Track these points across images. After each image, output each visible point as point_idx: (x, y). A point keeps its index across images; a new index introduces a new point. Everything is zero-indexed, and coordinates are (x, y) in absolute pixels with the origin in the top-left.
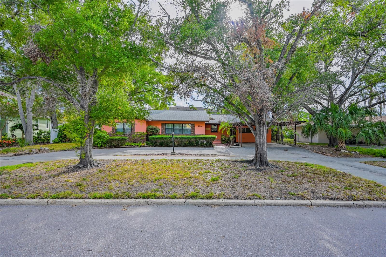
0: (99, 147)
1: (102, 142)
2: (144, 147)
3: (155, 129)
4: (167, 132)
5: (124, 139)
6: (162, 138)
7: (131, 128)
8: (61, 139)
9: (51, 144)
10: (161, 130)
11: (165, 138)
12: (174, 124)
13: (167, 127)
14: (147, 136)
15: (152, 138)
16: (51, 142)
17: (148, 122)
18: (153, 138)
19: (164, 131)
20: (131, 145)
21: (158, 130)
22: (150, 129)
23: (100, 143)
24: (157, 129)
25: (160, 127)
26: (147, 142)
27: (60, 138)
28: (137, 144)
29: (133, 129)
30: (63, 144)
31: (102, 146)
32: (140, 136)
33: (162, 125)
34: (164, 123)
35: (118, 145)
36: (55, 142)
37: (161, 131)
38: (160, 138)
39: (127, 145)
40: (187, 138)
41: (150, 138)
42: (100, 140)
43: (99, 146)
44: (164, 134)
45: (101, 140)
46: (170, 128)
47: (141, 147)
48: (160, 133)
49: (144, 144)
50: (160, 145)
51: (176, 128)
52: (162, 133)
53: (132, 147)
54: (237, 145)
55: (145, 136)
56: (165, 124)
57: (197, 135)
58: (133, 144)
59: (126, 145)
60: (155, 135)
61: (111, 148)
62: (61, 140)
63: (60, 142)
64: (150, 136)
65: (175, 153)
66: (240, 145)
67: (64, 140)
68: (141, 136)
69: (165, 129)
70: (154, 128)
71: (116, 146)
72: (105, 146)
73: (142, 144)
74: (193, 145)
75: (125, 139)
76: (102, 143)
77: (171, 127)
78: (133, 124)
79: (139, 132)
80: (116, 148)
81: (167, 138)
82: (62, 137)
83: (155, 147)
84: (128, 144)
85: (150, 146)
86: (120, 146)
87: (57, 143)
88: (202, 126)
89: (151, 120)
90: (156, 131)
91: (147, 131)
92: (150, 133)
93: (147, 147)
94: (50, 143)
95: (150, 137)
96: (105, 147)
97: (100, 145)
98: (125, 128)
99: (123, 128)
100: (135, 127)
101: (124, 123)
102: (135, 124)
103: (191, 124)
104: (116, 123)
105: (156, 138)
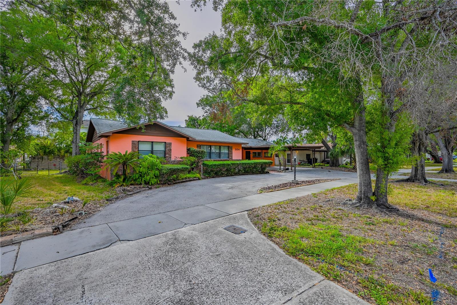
7: (165, 151)
12: (210, 146)
29: (168, 151)
34: (200, 145)
59: (182, 177)
61: (169, 185)
73: (198, 175)
77: (207, 150)
78: (168, 145)
88: (239, 150)
96: (160, 184)
98: (154, 150)
99: (151, 150)
100: (171, 150)
101: (152, 142)
102: (171, 144)
103: (229, 147)
104: (139, 141)
105: (218, 165)
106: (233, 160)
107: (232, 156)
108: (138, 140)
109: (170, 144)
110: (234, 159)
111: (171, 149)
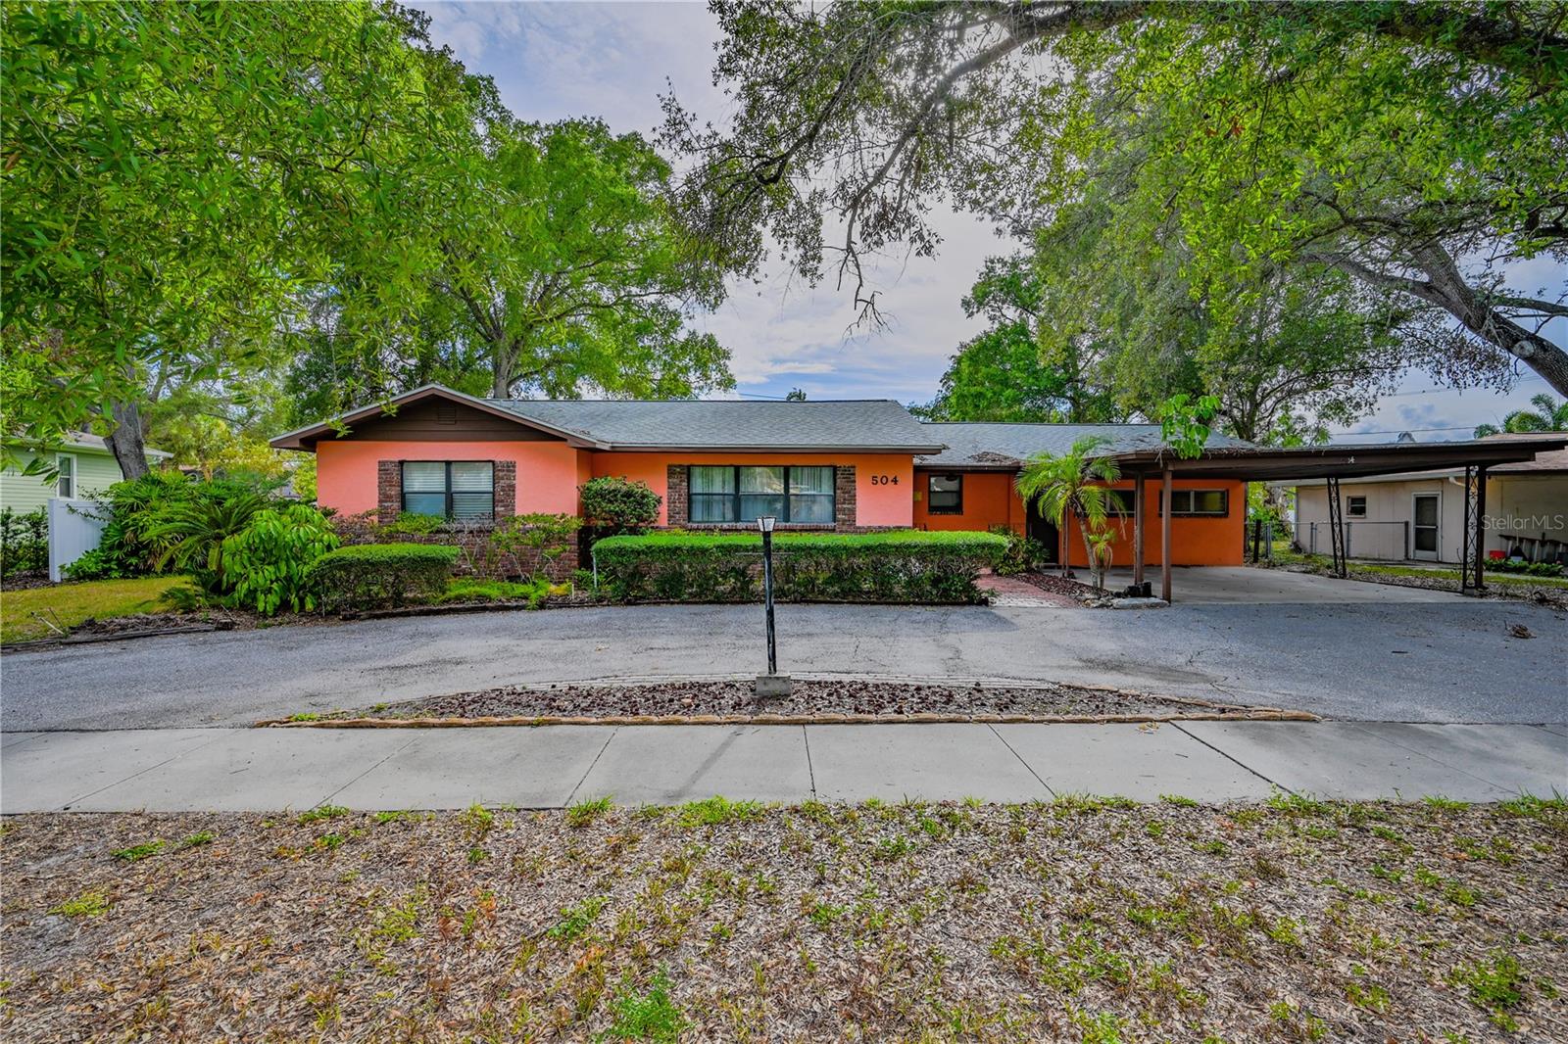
0: (264, 615)
1: (289, 579)
2: (564, 604)
3: (629, 495)
4: (698, 514)
5: (433, 560)
6: (675, 551)
7: (493, 493)
8: (116, 554)
9: (54, 584)
10: (665, 500)
11: (693, 552)
12: (737, 469)
13: (698, 486)
14: (586, 536)
15: (613, 551)
16: (56, 575)
17: (592, 458)
18: (621, 551)
19: (682, 506)
20: (481, 597)
21: (647, 504)
22: (601, 494)
23: (270, 590)
24: (644, 497)
25: (657, 486)
26: (584, 573)
27: (111, 548)
28: (520, 589)
29: (502, 495)
30: (130, 584)
31: (284, 607)
32: (539, 536)
33: (671, 473)
34: (682, 464)
35: (398, 599)
36: (79, 575)
37: (664, 509)
38: (662, 550)
39: (459, 598)
40: (827, 548)
41: (599, 551)
42: (271, 569)
43: (261, 607)
44: (682, 527)
45: (283, 567)
46: (717, 488)
47: (542, 605)
48: (663, 521)
49: (564, 586)
50: (664, 591)
51: (746, 488)
52: (670, 517)
53: (484, 609)
54: (1133, 592)
55: (573, 536)
56: (688, 472)
57: (869, 530)
58: (493, 590)
59: (449, 594)
60: (634, 531)
61: (345, 619)
62: (121, 564)
63: (115, 574)
64: (599, 538)
65: (786, 680)
66: (1157, 588)
67: (134, 561)
68: (550, 538)
69: (690, 496)
70: (625, 488)
71: (380, 607)
72: (309, 606)
73: (553, 587)
74: (861, 591)
75: (441, 563)
76: (286, 589)
77: (720, 483)
78: (502, 472)
79: (536, 518)
80: (378, 617)
81: (704, 551)
82: (121, 546)
83: (629, 603)
84: (464, 591)
85: (599, 601)
86: (413, 601)
87: (93, 577)
88: (895, 481)
89: (606, 447)
90: (634, 513)
91: (584, 510)
92: (601, 523)
93: (581, 604)
94: (46, 576)
95: (601, 544)
96: (310, 615)
97: (274, 599)
98: (453, 490)
99: (444, 490)
100: (512, 488)
101: (448, 463)
102: (514, 466)
103: (835, 469)
104: (402, 463)
105: (638, 553)
106: (859, 531)
107: (853, 512)
108: (397, 460)
109: (510, 467)
110: (866, 525)
111: (514, 486)
